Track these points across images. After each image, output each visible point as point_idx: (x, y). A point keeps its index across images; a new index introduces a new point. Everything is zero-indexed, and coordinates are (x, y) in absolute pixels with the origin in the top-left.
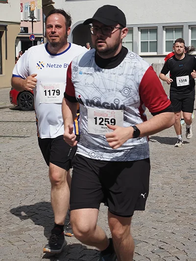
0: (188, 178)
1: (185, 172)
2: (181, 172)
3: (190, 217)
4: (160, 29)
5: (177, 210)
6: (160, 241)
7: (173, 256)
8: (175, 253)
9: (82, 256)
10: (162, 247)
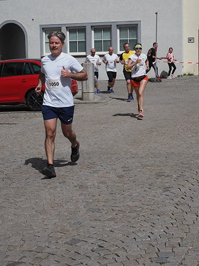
0: (123, 176)
1: (120, 171)
2: (116, 171)
3: (127, 215)
4: (88, 29)
5: (114, 208)
6: (100, 239)
7: (112, 253)
8: (115, 250)
9: (22, 258)
10: (102, 245)
